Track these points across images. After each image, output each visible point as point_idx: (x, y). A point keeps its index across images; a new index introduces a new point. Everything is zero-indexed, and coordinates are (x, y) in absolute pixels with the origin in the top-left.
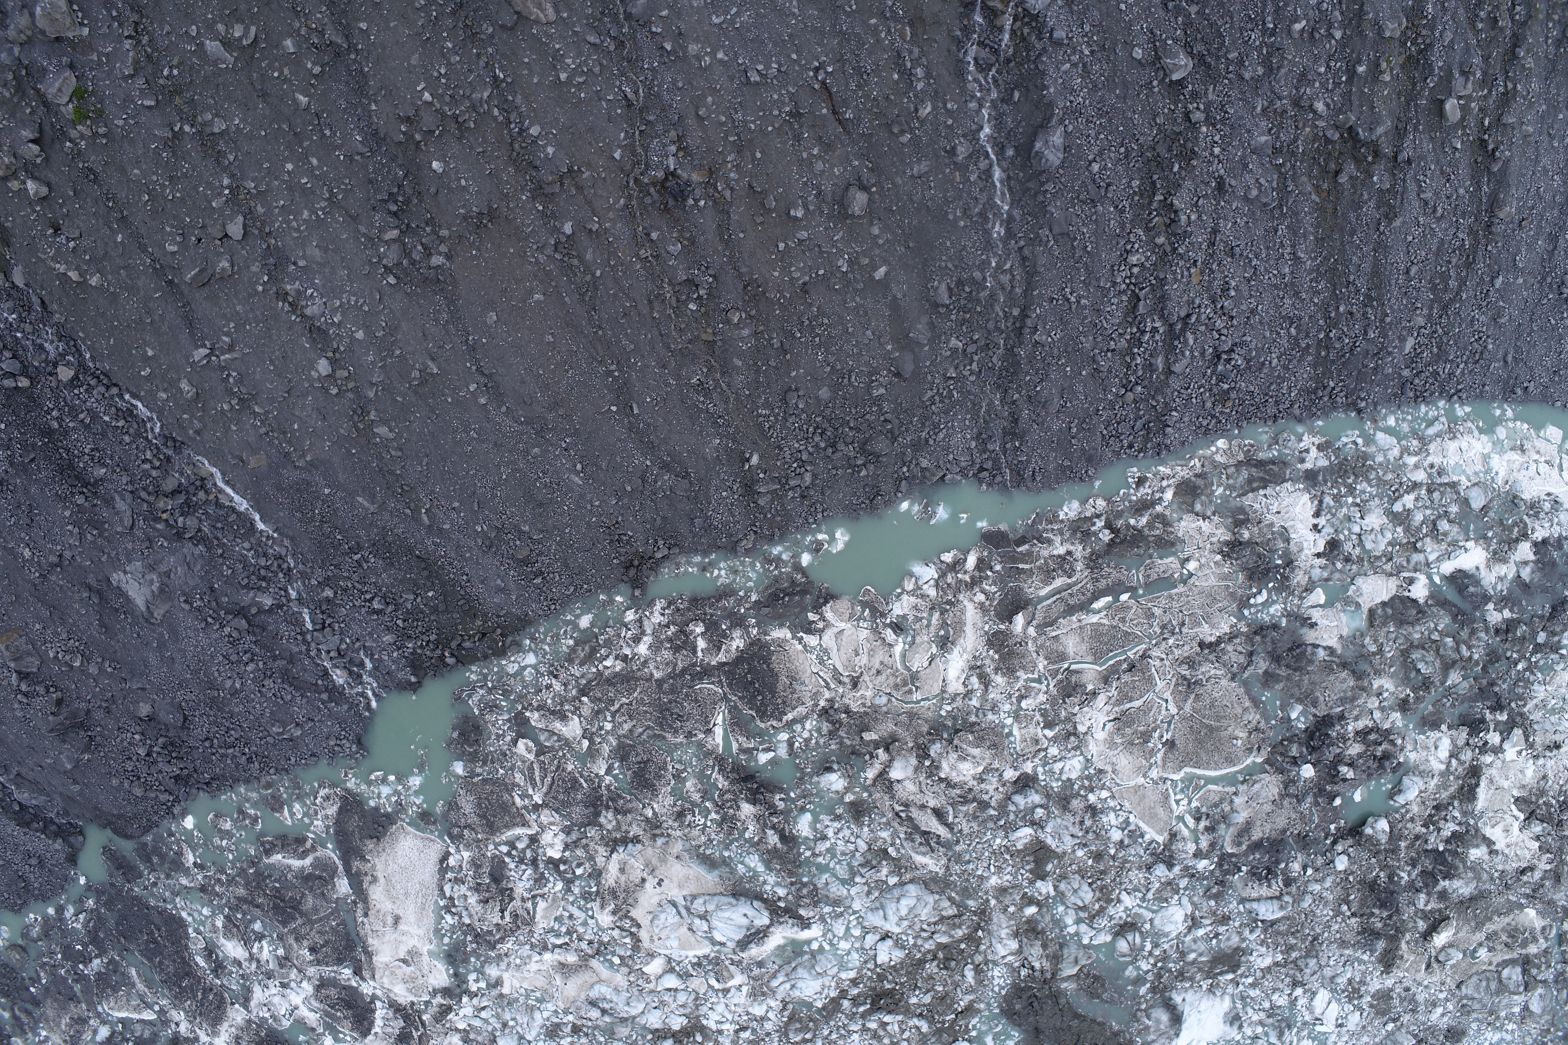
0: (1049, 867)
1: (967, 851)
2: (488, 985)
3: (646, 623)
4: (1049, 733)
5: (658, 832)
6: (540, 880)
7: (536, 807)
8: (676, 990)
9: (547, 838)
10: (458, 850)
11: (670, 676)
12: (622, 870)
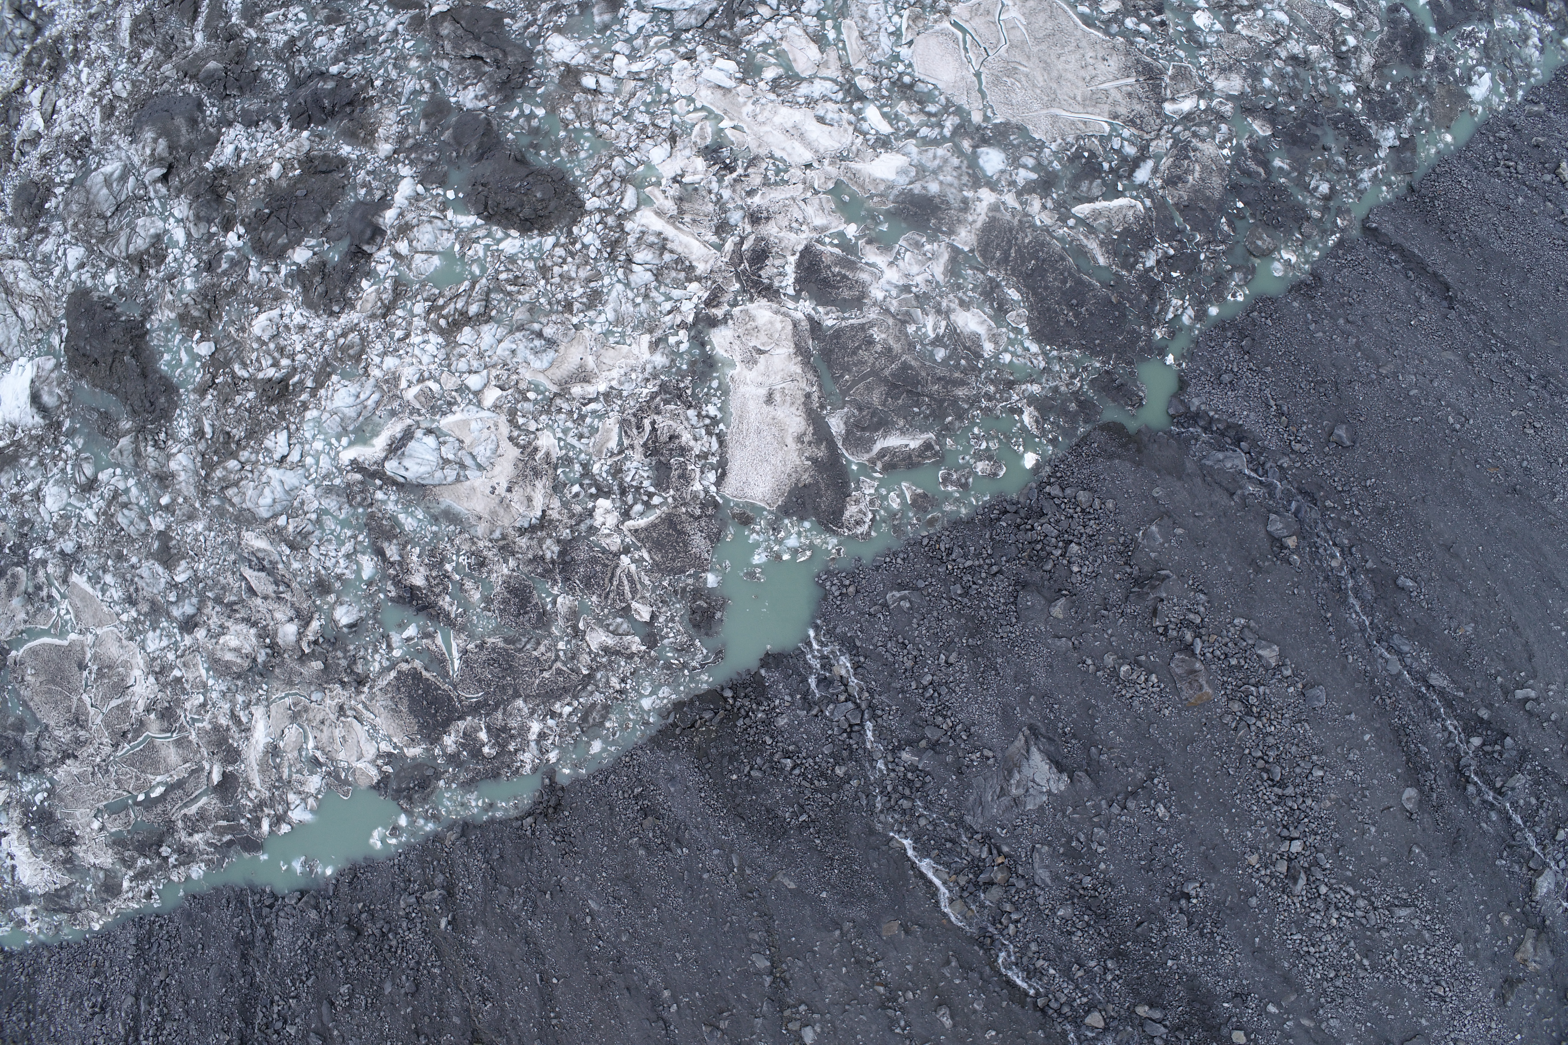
0: (156, 545)
1: (226, 554)
2: (667, 340)
3: (536, 752)
4: (177, 673)
5: (502, 543)
6: (617, 471)
7: (626, 550)
8: (470, 372)
9: (612, 520)
10: (706, 491)
11: (508, 702)
12: (529, 499)
